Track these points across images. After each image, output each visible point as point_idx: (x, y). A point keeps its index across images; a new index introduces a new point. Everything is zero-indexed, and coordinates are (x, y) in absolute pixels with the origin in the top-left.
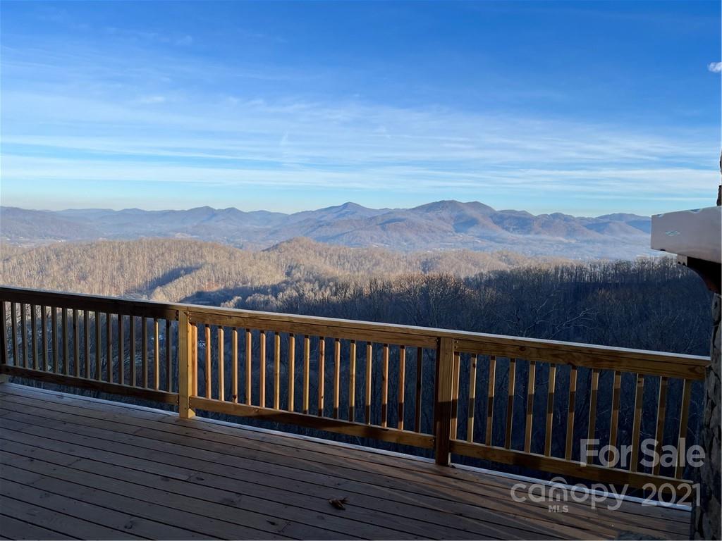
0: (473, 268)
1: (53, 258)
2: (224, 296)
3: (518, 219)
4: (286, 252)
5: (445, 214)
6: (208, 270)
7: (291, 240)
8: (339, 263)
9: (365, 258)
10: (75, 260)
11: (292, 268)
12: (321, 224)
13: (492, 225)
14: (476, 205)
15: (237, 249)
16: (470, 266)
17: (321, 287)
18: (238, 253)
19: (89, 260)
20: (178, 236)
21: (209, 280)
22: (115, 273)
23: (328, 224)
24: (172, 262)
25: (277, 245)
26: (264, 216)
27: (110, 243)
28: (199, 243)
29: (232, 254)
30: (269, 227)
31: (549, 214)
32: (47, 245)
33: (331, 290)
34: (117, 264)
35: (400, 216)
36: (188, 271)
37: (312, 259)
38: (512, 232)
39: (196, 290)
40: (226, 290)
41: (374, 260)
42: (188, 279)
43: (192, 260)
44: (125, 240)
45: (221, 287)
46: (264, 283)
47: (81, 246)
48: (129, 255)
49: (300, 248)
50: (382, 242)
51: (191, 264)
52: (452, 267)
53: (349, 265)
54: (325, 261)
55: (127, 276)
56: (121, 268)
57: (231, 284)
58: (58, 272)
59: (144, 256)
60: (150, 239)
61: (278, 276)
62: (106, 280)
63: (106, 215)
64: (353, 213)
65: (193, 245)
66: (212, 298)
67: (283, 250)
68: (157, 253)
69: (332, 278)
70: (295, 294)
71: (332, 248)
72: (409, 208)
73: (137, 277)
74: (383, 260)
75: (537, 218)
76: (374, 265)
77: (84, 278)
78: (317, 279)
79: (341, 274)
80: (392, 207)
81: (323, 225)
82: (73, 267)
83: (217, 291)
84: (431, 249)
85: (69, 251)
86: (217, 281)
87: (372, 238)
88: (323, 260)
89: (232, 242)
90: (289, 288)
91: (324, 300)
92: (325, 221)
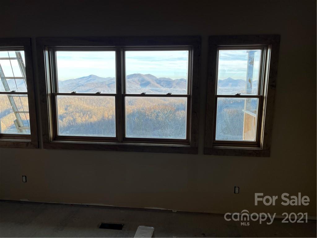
0: (150, 103)
3: (167, 81)
5: (136, 79)
6: (25, 109)
8: (90, 103)
9: (102, 100)
11: (68, 106)
12: (79, 85)
13: (156, 84)
14: (149, 75)
16: (149, 102)
17: (84, 114)
23: (82, 85)
31: (179, 79)
33: (89, 116)
37: (77, 102)
38: (164, 87)
52: (142, 103)
53: (95, 104)
54: (83, 102)
61: (61, 110)
64: (94, 80)
69: (89, 110)
70: (72, 119)
74: (111, 101)
75: (174, 81)
76: (107, 103)
78: (82, 111)
79: (93, 108)
81: (80, 86)
87: (105, 91)
88: (82, 102)
90: (68, 116)
91: (86, 121)
92: (81, 84)
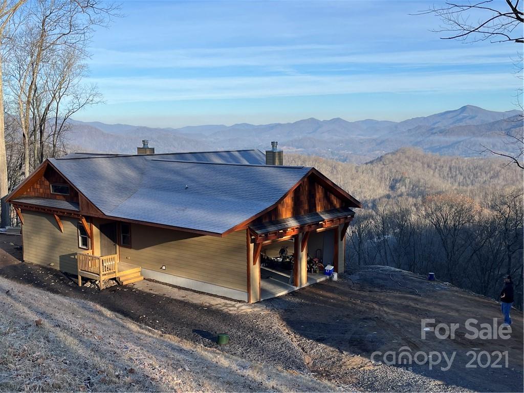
4: (391, 164)
7: (396, 151)
8: (450, 175)
9: (481, 170)
11: (396, 181)
12: (434, 131)
15: (340, 163)
18: (340, 167)
25: (382, 157)
28: (302, 158)
30: (375, 137)
37: (419, 171)
41: (492, 172)
46: (365, 197)
49: (406, 160)
53: (462, 178)
54: (434, 173)
61: (382, 189)
64: (472, 118)
65: (297, 160)
67: (388, 162)
71: (442, 159)
76: (491, 178)
81: (436, 133)
88: (432, 173)
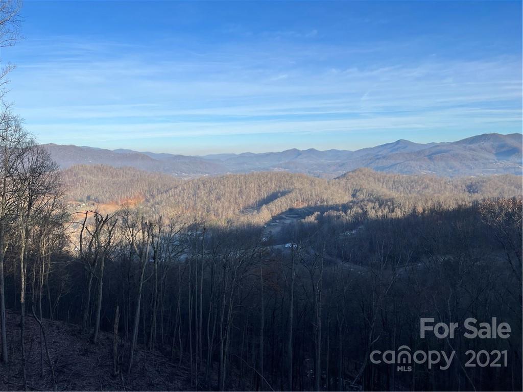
1: (201, 186)
2: (309, 211)
4: (352, 179)
5: (487, 144)
6: (296, 193)
7: (356, 170)
8: (394, 187)
9: (416, 183)
10: (214, 188)
11: (356, 191)
14: (516, 136)
15: (316, 178)
17: (380, 206)
19: (222, 187)
20: (276, 170)
21: (297, 200)
22: (237, 196)
23: (384, 157)
24: (273, 188)
25: (345, 174)
26: (335, 153)
27: (234, 175)
28: (290, 174)
29: (312, 181)
30: (338, 161)
32: (198, 178)
33: (389, 208)
34: (238, 190)
35: (445, 148)
36: (284, 194)
37: (372, 184)
39: (289, 207)
40: (309, 207)
41: (424, 185)
42: (283, 199)
43: (286, 186)
44: (243, 174)
45: (306, 205)
46: (336, 202)
47: (217, 178)
48: (246, 183)
49: (363, 176)
50: (430, 170)
51: (285, 189)
53: (403, 188)
54: (383, 185)
55: (244, 197)
56: (241, 192)
57: (312, 204)
58: (204, 195)
59: (255, 184)
60: (259, 172)
61: (347, 197)
62: (232, 200)
63: (231, 157)
64: (404, 148)
65: (286, 176)
66: (300, 213)
67: (350, 178)
68: (263, 182)
69: (389, 199)
70: (360, 211)
72: (452, 141)
73: (250, 198)
74: (432, 184)
76: (424, 188)
77: (219, 199)
78: (377, 199)
79: (396, 196)
80: (438, 141)
81: (380, 158)
82: (213, 192)
83: (303, 208)
84: (475, 174)
85: (211, 182)
86: (303, 201)
87: (421, 167)
88: (381, 185)
89: (312, 173)
90: (355, 207)
91: (383, 216)
92: (381, 155)
